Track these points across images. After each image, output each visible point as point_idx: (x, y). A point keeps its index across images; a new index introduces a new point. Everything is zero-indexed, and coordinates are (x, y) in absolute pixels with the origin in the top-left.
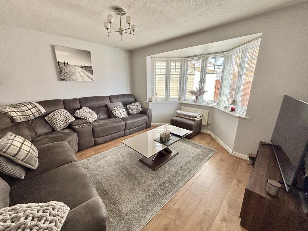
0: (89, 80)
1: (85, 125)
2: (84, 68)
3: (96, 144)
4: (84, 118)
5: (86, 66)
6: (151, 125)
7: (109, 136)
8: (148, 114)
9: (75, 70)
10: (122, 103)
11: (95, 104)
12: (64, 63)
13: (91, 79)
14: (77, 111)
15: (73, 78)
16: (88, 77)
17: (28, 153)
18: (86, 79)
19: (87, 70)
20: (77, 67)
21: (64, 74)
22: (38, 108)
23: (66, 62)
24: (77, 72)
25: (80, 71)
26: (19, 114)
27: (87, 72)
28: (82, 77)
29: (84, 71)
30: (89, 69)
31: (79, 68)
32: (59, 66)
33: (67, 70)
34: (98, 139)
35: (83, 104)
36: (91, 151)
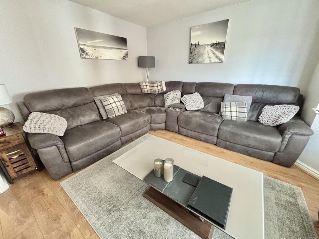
0: (217, 61)
2: (214, 46)
5: (217, 42)
8: (287, 136)
9: (204, 51)
12: (196, 44)
13: (220, 59)
15: (200, 60)
16: (217, 57)
18: (214, 60)
19: (217, 49)
20: (206, 47)
21: (194, 56)
23: (197, 43)
24: (206, 53)
25: (209, 51)
27: (216, 51)
28: (209, 57)
29: (213, 50)
30: (220, 47)
31: (209, 47)
32: (191, 48)
33: (196, 51)
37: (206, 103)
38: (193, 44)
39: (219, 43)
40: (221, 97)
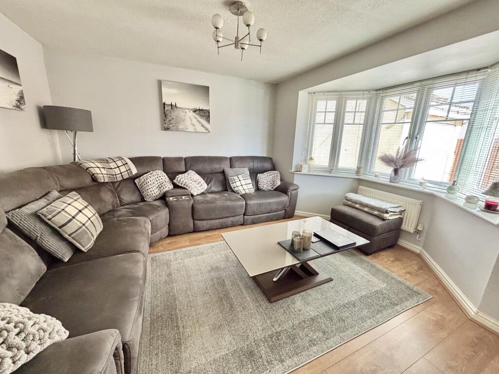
0: (203, 130)
1: (183, 197)
2: (197, 112)
3: (196, 230)
4: (185, 186)
5: (201, 109)
6: (295, 214)
7: (217, 221)
8: (290, 193)
9: (185, 115)
10: (250, 170)
11: (208, 167)
12: (172, 105)
13: (207, 129)
14: (178, 175)
15: (181, 127)
16: (203, 126)
17: (81, 225)
18: (200, 129)
19: (201, 116)
20: (187, 111)
21: (170, 120)
22: (128, 166)
23: (174, 104)
24: (187, 118)
25: (192, 117)
26: (104, 171)
27: (201, 118)
28: (193, 125)
29: (197, 116)
30: (205, 114)
31: (191, 112)
32: (164, 109)
33: (174, 114)
34: (199, 222)
35: (190, 166)
36: (185, 239)
37: (208, 181)
38: (166, 103)
39: (202, 110)
40: (220, 173)
